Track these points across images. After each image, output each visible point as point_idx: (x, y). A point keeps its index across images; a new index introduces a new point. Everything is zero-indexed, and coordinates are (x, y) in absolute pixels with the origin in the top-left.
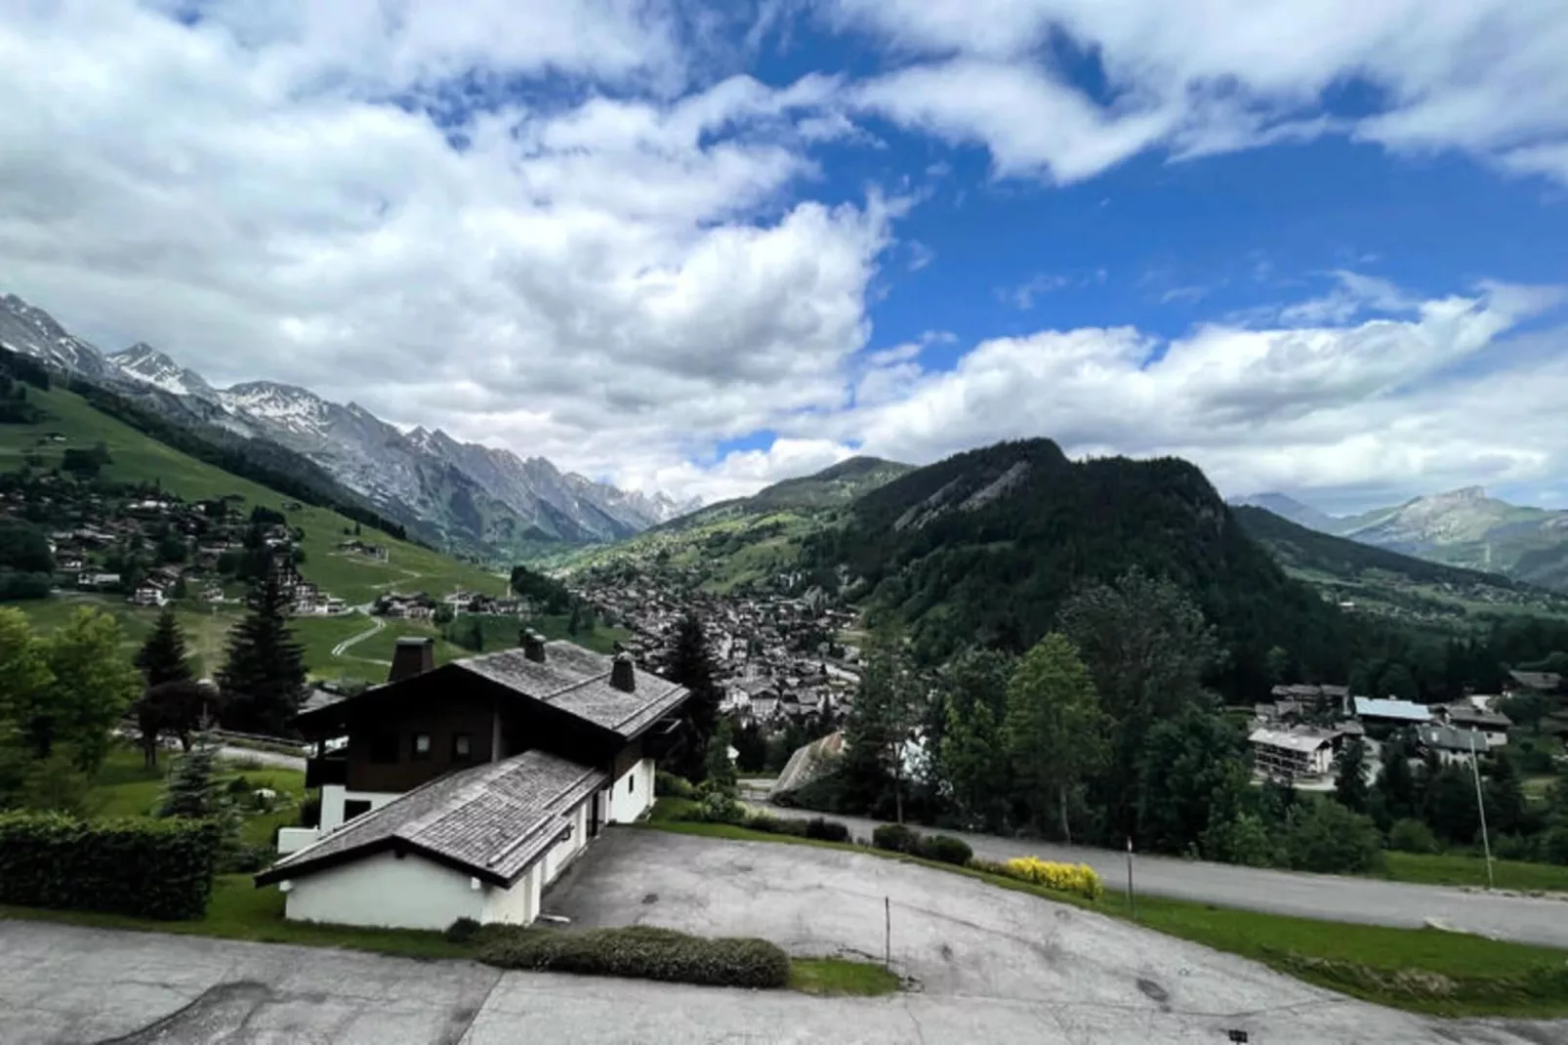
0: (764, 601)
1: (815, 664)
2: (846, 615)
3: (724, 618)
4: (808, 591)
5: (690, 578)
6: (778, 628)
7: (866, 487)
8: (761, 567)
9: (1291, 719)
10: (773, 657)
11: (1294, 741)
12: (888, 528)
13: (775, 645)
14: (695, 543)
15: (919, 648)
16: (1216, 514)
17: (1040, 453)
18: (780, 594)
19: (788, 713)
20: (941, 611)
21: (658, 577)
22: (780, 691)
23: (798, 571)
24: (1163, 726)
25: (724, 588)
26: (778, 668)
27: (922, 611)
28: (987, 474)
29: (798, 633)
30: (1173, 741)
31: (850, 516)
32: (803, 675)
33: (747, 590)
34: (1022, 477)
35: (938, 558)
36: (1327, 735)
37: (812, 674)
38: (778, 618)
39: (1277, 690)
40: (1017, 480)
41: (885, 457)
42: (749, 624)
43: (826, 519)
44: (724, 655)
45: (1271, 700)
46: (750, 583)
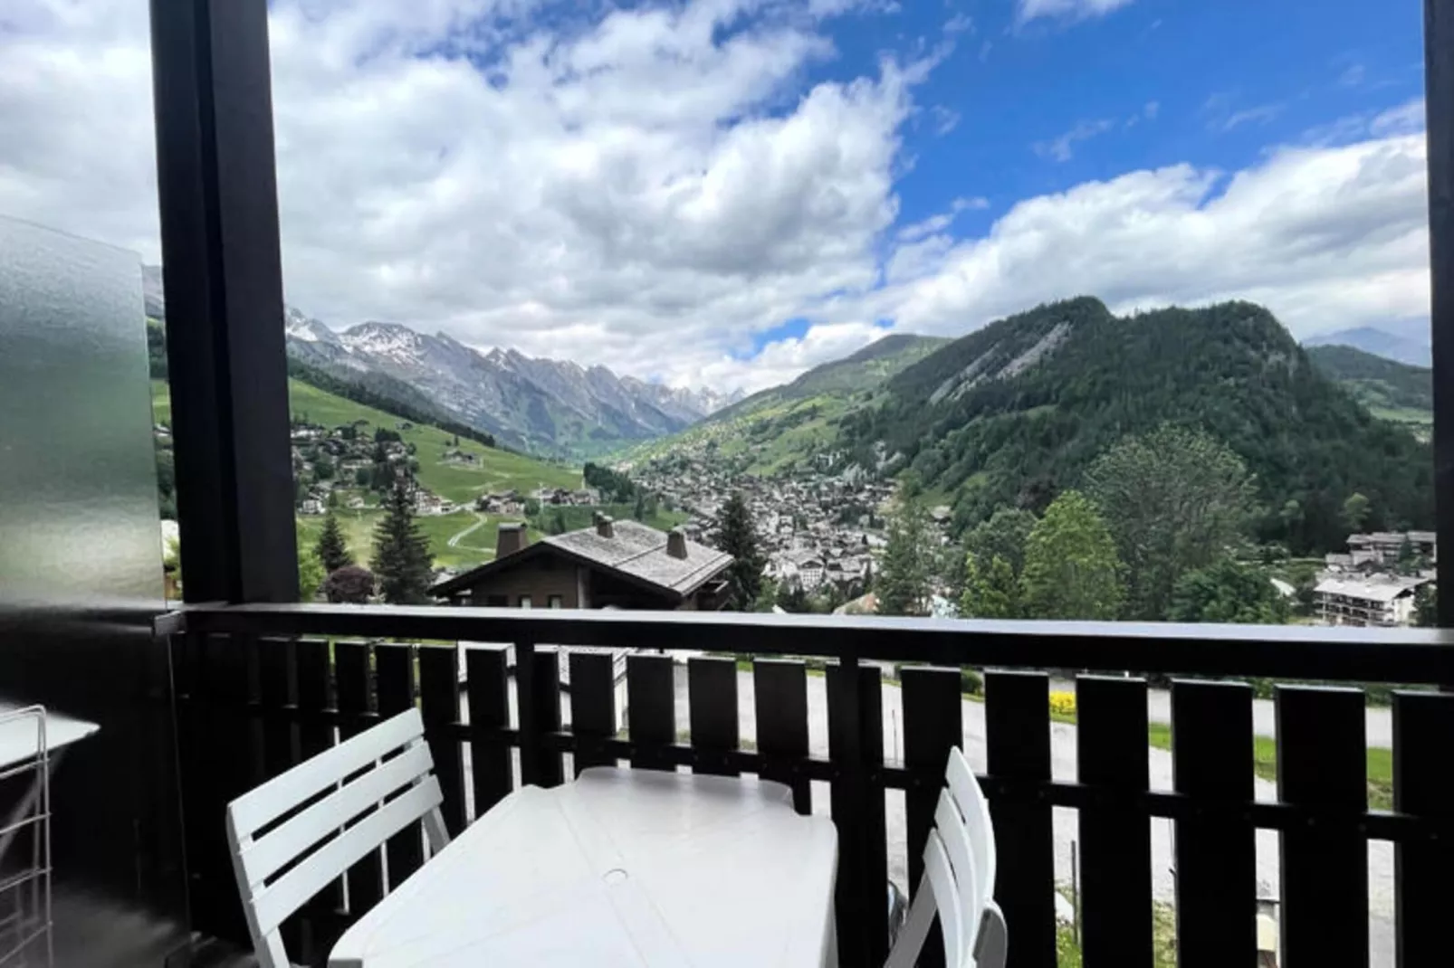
0: (806, 481)
1: (855, 536)
2: (886, 489)
3: (770, 498)
4: (847, 469)
5: (737, 464)
6: (820, 504)
7: (902, 364)
8: (801, 450)
9: (1367, 567)
10: (816, 530)
11: (1368, 590)
12: (923, 402)
13: (818, 520)
14: (740, 431)
15: (958, 515)
16: (1288, 358)
17: (1083, 312)
18: (820, 472)
19: (833, 580)
20: (980, 479)
21: (708, 464)
22: (825, 561)
23: (837, 450)
24: (1194, 575)
25: (768, 471)
26: (822, 540)
27: (961, 480)
28: (1027, 339)
29: (839, 508)
30: (1203, 589)
31: (886, 394)
32: (846, 545)
33: (789, 472)
34: (1065, 339)
35: (977, 426)
36: (1410, 583)
37: (853, 544)
38: (819, 495)
39: (1353, 539)
40: (1059, 342)
42: (793, 502)
43: (863, 398)
44: (772, 531)
45: (1346, 549)
46: (792, 465)
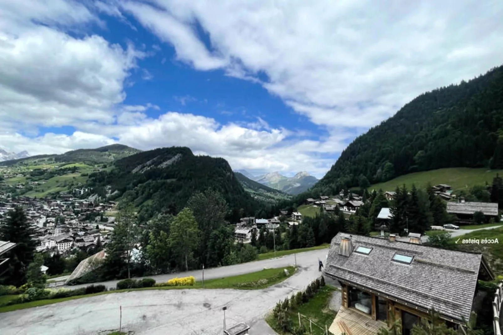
0: (66, 201)
1: (93, 225)
2: (110, 205)
3: (41, 208)
4: (91, 196)
5: (18, 190)
6: (74, 212)
7: (120, 157)
8: (65, 186)
9: (244, 226)
10: (70, 224)
11: (244, 231)
12: (129, 172)
13: (72, 219)
14: (23, 173)
15: (140, 216)
16: (231, 174)
17: (185, 152)
18: (75, 197)
19: (78, 247)
20: (150, 202)
22: (74, 238)
23: (86, 188)
24: (215, 232)
25: (41, 195)
26: (73, 229)
27: (142, 203)
28: (168, 156)
29: (85, 213)
30: (217, 236)
31: (113, 167)
32: (87, 230)
33: (55, 196)
34: (180, 159)
35: (150, 183)
36: (250, 229)
37: (91, 229)
38: (74, 207)
39: (241, 219)
40: (178, 159)
41: (129, 145)
42: (57, 211)
43: (101, 167)
44: (41, 225)
45: (240, 222)
46: (58, 193)
